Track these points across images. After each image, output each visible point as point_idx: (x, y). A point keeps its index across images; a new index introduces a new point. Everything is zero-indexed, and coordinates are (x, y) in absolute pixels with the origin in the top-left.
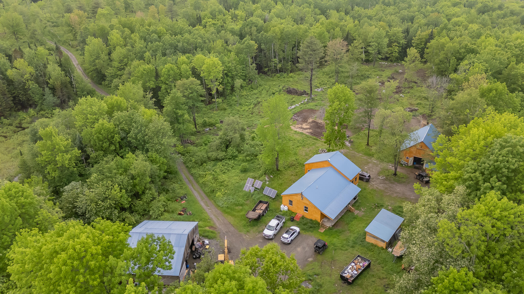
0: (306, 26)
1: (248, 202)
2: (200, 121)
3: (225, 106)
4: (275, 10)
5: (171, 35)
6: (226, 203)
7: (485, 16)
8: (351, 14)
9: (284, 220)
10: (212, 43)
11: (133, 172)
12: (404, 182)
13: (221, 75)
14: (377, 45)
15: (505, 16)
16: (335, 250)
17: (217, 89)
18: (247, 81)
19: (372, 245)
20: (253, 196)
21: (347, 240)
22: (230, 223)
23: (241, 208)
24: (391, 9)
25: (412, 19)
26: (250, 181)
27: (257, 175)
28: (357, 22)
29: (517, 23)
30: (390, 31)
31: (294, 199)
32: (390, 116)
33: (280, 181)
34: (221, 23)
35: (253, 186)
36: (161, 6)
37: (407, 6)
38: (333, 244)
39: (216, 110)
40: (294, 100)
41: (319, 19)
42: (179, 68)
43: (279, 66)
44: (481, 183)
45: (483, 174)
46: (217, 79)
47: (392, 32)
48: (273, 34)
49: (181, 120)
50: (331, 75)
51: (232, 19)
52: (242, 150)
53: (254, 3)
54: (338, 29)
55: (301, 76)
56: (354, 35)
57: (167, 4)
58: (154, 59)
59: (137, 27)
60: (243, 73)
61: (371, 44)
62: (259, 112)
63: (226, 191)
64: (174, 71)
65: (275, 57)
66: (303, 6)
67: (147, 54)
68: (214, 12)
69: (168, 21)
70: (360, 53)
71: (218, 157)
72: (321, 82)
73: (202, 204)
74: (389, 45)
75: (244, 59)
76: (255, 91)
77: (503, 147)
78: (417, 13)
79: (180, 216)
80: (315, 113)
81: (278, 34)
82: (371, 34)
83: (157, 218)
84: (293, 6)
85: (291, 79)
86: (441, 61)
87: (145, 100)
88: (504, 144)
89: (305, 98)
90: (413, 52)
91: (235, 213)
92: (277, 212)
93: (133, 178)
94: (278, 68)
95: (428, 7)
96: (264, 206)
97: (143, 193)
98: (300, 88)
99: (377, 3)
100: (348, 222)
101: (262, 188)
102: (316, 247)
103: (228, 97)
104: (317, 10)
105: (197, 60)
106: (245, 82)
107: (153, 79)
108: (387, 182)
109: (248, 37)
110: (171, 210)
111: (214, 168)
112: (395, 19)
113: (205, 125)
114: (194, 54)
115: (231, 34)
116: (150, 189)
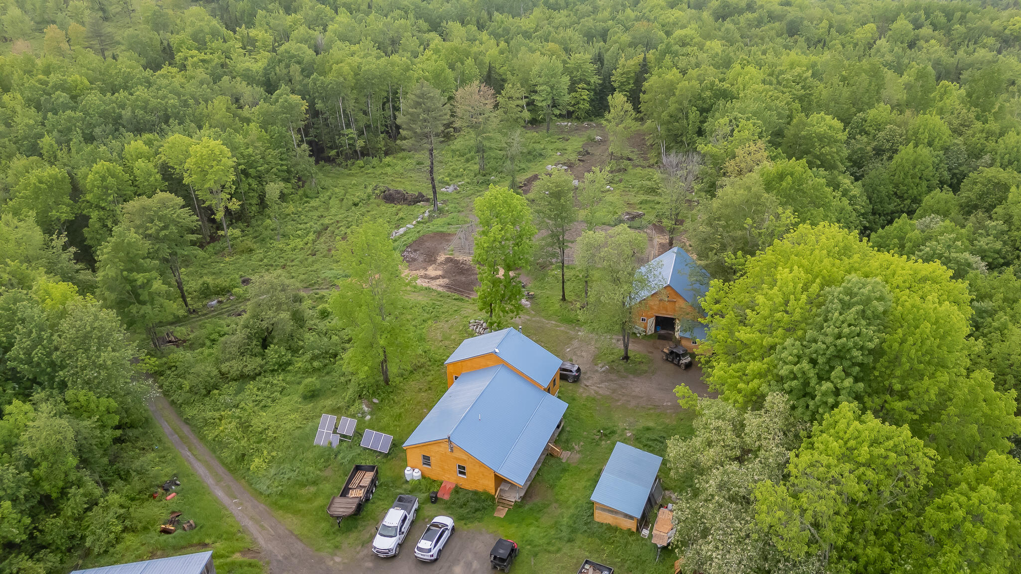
0: (404, 59)
1: (327, 473)
2: (192, 285)
3: (249, 243)
4: (336, 25)
5: (103, 92)
6: (276, 484)
7: (728, 25)
8: (491, 29)
9: (416, 506)
10: (203, 105)
11: (28, 451)
12: (646, 372)
13: (233, 177)
14: (549, 90)
15: (759, 23)
16: (535, 555)
17: (226, 207)
18: (294, 181)
19: (610, 528)
20: (339, 457)
21: (556, 525)
22: (291, 532)
23: (313, 489)
24: (561, 17)
25: (604, 35)
26: (327, 421)
27: (341, 404)
28: (503, 44)
29: (782, 35)
30: (568, 61)
31: (433, 452)
32: (606, 244)
33: (397, 410)
34: (219, 58)
35: (335, 432)
36: (73, 25)
37: (590, 9)
38: (530, 542)
39: (230, 255)
40: (401, 215)
41: (428, 41)
42: (128, 169)
43: (360, 143)
44: (813, 382)
45: (813, 362)
46: (223, 187)
47: (572, 61)
48: (338, 77)
49: (145, 296)
50: (468, 156)
51: (244, 48)
52: (302, 347)
53: (288, 10)
54: (470, 61)
55: (408, 161)
56: (501, 71)
57: (87, 19)
58: (65, 150)
59: (15, 77)
60: (282, 165)
61: (538, 88)
62: (329, 250)
63: (274, 454)
64: (118, 178)
65: (348, 126)
66: (392, 14)
67: (47, 141)
68: (201, 35)
69: (93, 58)
70: (520, 109)
71: (246, 370)
72: (450, 171)
73: (220, 493)
74: (572, 89)
75: (282, 137)
76: (314, 203)
77: (846, 306)
78: (611, 22)
79: (166, 536)
80: (448, 241)
81: (350, 77)
82: (535, 69)
83: (106, 552)
84: (372, 16)
85: (389, 170)
86: (671, 116)
87: (49, 253)
88: (847, 298)
89: (423, 210)
90: (618, 100)
91: (301, 506)
92: (397, 487)
93: (30, 464)
94: (358, 149)
95: (628, 11)
96: (368, 477)
97: (63, 493)
98: (410, 186)
99: (535, 5)
100: (551, 482)
101: (358, 434)
102: (495, 557)
103: (253, 221)
104: (421, 21)
105: (171, 148)
106: (289, 185)
107: (67, 199)
108: (613, 377)
109: (284, 88)
110: (139, 526)
111: (238, 398)
112: (574, 35)
113: (206, 292)
114: (163, 134)
115: (244, 83)
116: (79, 484)
